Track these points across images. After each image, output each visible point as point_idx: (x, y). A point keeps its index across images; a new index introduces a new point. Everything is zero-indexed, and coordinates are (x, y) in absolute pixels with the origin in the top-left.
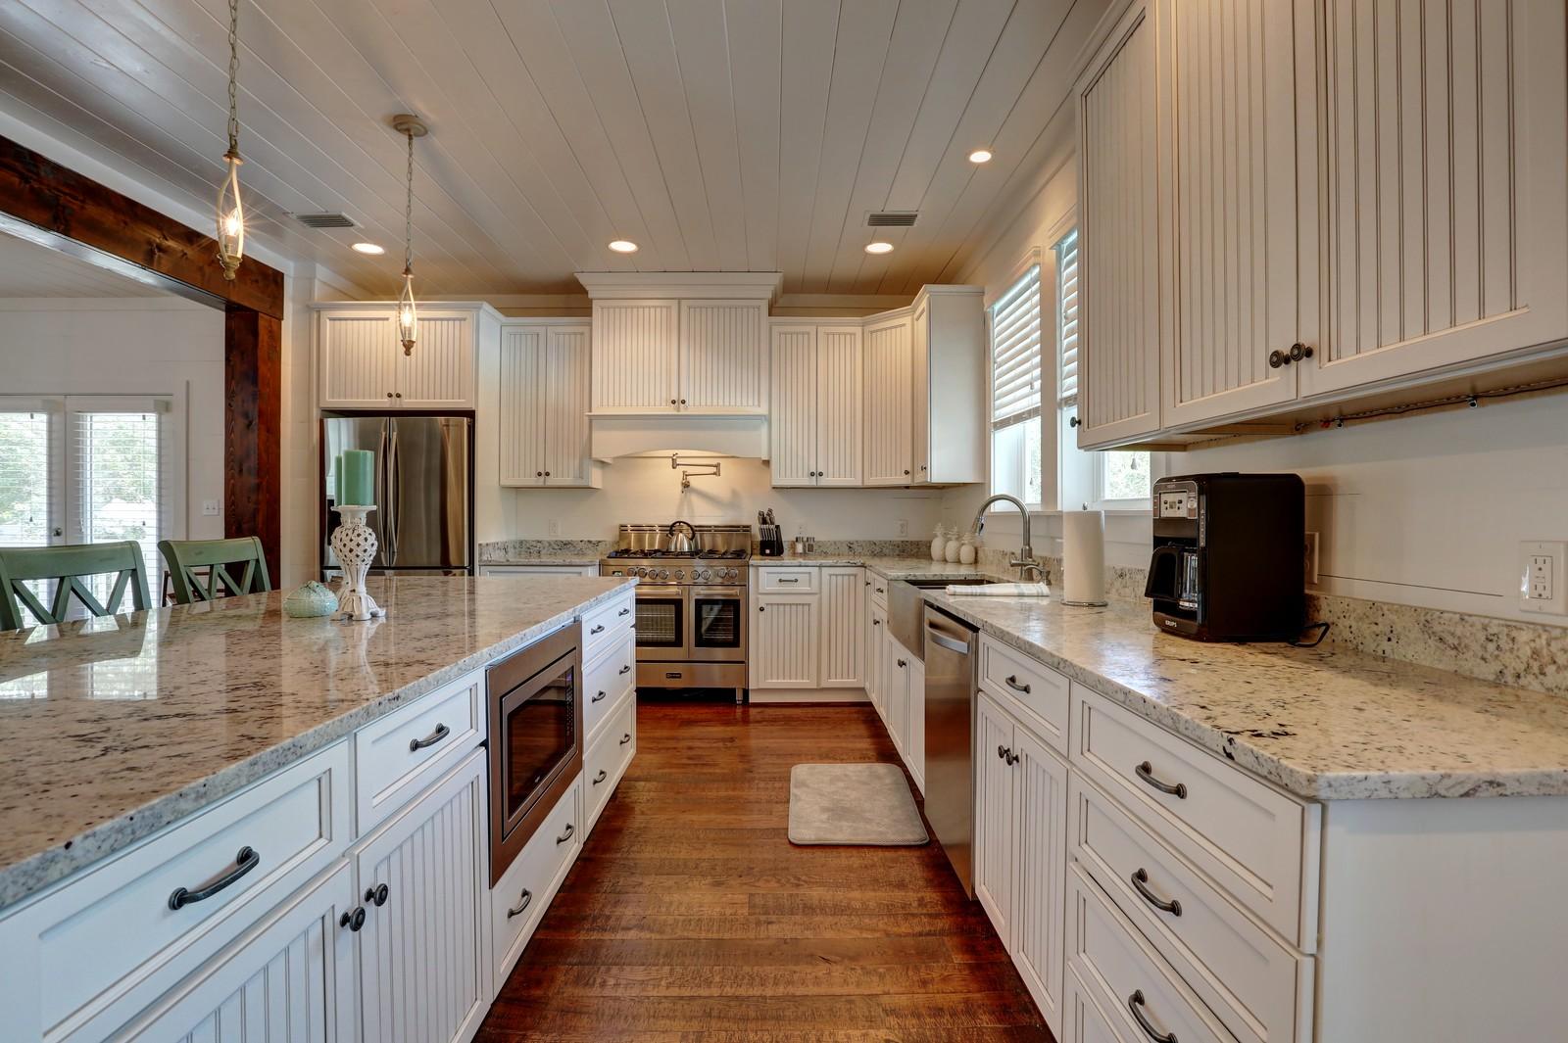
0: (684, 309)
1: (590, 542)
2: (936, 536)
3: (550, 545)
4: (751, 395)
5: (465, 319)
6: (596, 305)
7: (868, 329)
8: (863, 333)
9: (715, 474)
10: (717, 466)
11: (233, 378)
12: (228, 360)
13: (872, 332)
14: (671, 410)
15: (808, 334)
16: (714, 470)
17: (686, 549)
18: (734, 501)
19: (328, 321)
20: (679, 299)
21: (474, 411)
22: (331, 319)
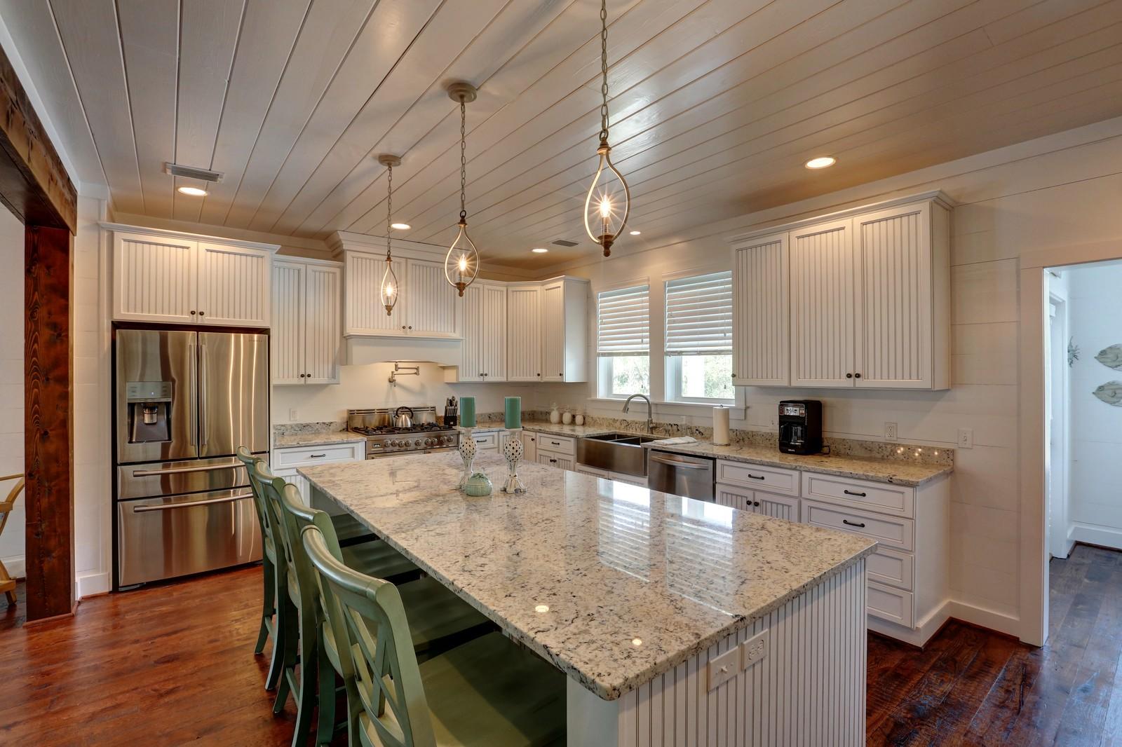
0: (409, 266)
1: (324, 423)
2: (553, 410)
3: (292, 427)
4: (449, 325)
5: (262, 257)
6: (349, 256)
7: (510, 289)
8: (507, 291)
9: (415, 374)
10: (417, 369)
11: (35, 290)
12: (28, 271)
13: (513, 291)
14: (401, 333)
15: (479, 289)
16: (415, 371)
17: (409, 425)
18: (422, 392)
19: (122, 241)
20: (407, 258)
21: (269, 329)
22: (125, 240)
